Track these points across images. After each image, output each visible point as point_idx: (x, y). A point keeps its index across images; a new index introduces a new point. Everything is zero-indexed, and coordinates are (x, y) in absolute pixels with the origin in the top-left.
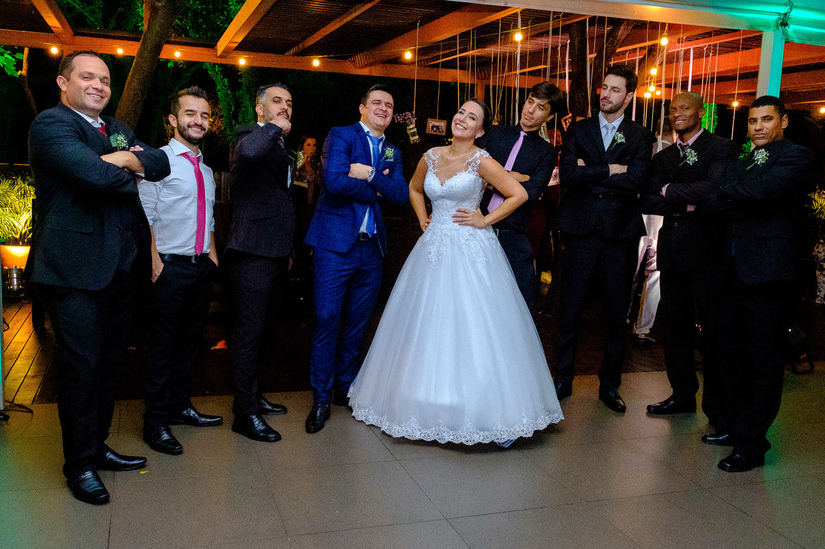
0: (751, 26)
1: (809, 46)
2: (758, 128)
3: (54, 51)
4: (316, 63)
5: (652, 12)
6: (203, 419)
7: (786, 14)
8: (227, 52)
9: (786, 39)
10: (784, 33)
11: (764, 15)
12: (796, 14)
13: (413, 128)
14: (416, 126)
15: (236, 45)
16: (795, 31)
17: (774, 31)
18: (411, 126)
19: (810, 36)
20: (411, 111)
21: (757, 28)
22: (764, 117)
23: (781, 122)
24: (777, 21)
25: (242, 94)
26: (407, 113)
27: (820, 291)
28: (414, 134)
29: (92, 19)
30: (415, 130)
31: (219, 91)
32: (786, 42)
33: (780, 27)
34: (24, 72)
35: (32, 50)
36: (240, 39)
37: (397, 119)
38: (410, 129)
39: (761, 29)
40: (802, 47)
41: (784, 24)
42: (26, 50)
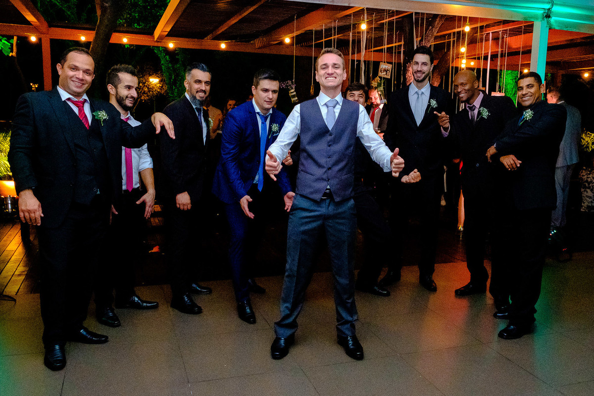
0: (525, 18)
1: (566, 31)
2: (524, 93)
3: (33, 39)
4: (223, 46)
5: (456, 9)
6: (145, 304)
7: (549, 9)
8: (161, 38)
9: (549, 27)
10: (548, 23)
11: (534, 10)
12: (556, 9)
13: (293, 92)
14: (295, 91)
15: (167, 33)
16: (556, 21)
17: (541, 21)
18: (292, 91)
19: (567, 25)
20: (291, 79)
21: (529, 20)
22: (528, 85)
23: (540, 89)
24: (543, 15)
25: (179, 67)
26: (289, 81)
27: (584, 203)
28: (294, 96)
29: (69, 13)
30: (295, 93)
31: (162, 64)
32: (549, 29)
33: (545, 19)
34: (14, 54)
35: (19, 38)
36: (168, 29)
37: (282, 86)
38: (291, 93)
39: (532, 20)
40: (560, 32)
41: (548, 16)
42: (15, 38)
